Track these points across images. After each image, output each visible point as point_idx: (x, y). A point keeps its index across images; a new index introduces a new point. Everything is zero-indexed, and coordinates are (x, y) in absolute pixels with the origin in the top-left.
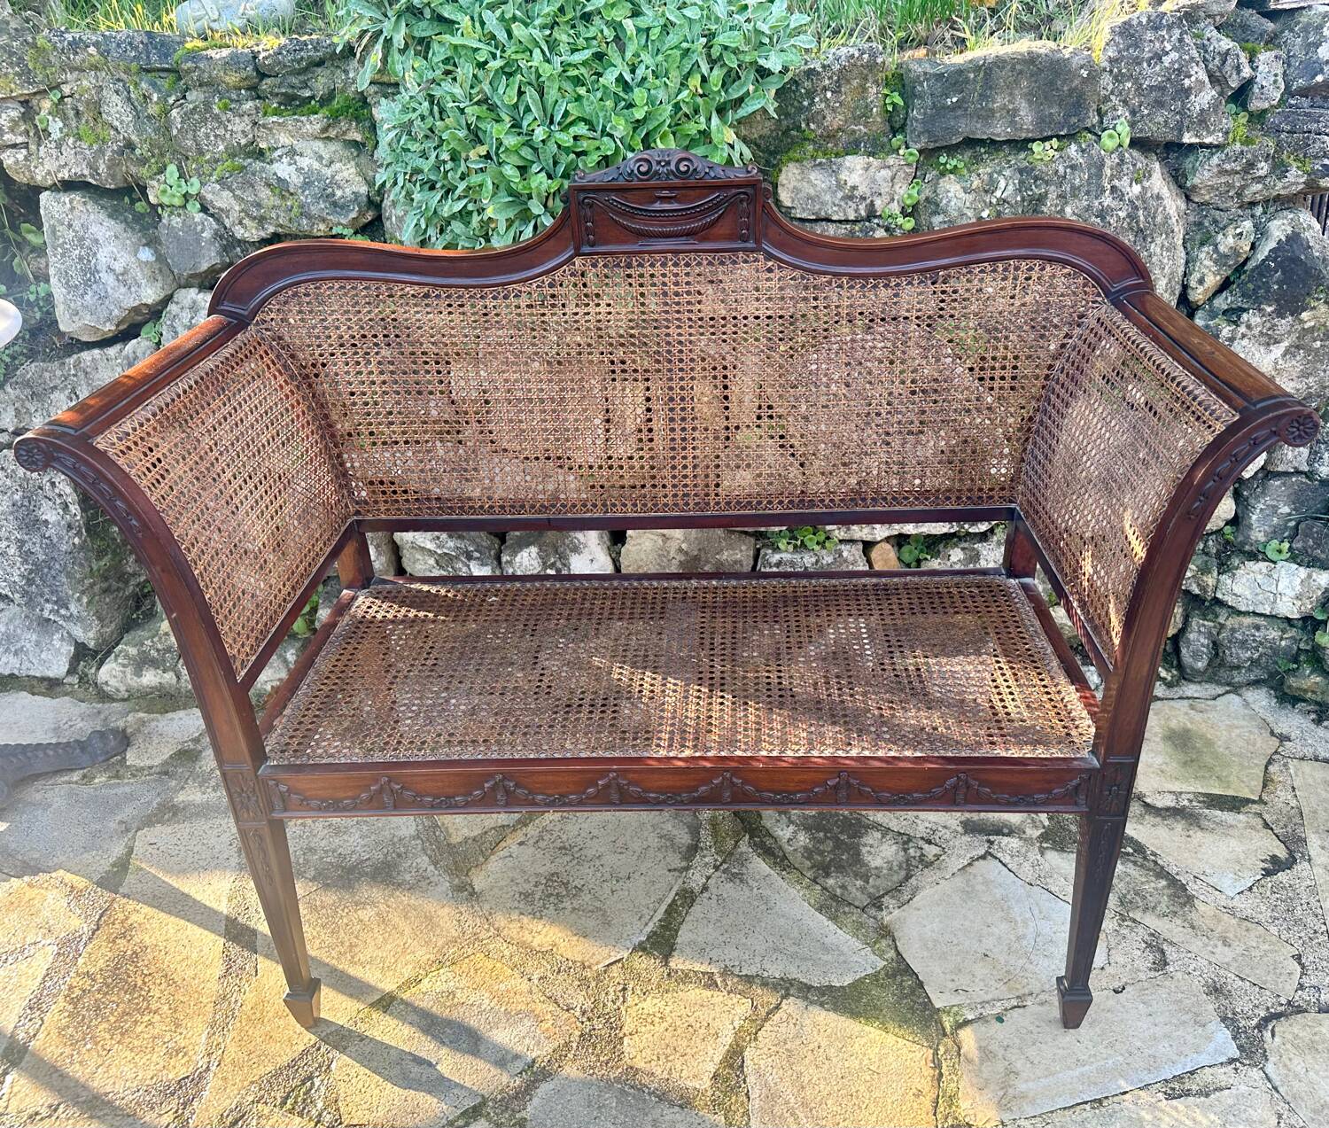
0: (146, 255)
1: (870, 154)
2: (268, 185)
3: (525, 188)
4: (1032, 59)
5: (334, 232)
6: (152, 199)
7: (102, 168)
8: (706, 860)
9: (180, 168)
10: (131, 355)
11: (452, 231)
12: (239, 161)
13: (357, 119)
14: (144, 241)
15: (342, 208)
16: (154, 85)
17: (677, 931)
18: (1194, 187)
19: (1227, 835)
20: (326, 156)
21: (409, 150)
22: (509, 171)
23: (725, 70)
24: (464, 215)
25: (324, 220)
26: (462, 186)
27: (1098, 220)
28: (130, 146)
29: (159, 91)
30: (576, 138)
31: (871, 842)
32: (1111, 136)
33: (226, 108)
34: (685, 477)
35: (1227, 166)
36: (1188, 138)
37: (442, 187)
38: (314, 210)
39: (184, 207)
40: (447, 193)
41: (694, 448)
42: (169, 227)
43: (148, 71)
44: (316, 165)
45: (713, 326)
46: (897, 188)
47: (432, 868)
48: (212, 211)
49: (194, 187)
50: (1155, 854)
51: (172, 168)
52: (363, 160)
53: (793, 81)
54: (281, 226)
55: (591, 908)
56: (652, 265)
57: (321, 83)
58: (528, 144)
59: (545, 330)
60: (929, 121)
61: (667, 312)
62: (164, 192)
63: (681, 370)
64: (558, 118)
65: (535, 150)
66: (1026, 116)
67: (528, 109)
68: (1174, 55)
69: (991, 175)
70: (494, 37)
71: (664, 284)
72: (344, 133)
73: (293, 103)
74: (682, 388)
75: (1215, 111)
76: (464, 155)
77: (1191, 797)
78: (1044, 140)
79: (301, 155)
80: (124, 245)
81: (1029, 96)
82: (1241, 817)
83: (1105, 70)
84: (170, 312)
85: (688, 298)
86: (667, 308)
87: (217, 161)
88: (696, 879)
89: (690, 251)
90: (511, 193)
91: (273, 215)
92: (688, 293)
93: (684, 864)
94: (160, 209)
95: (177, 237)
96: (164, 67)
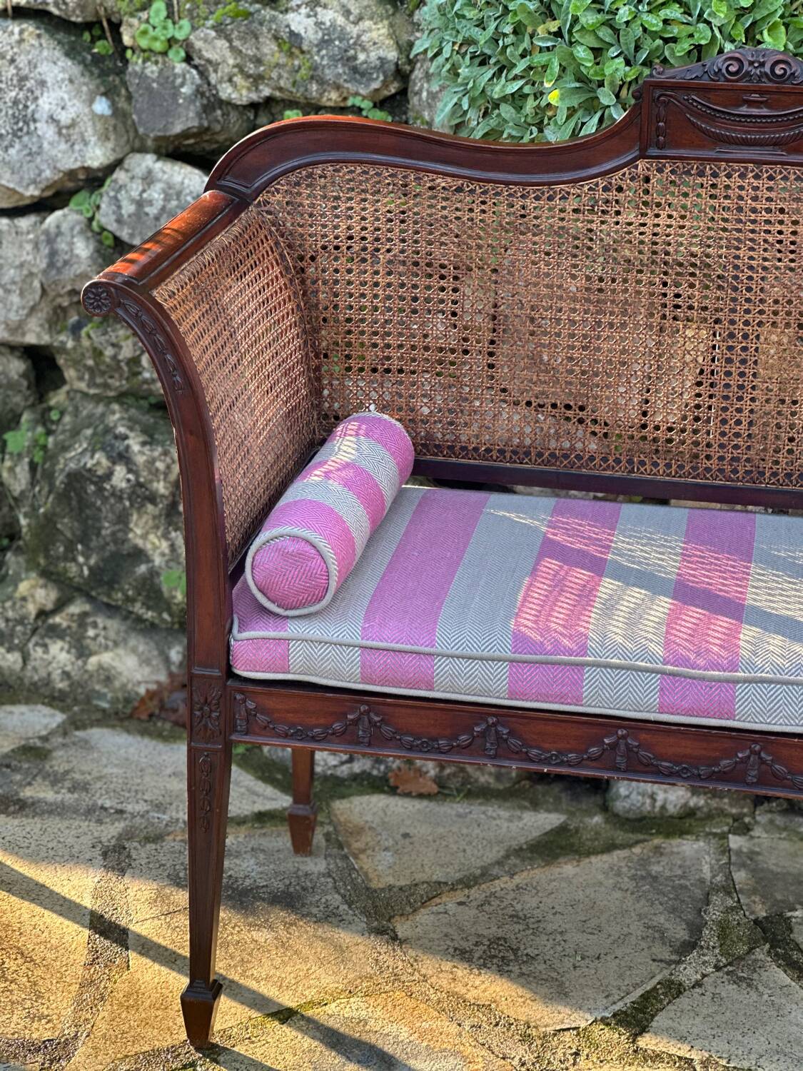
0: (102, 106)
2: (276, 38)
3: (596, 73)
5: (349, 103)
6: (127, 40)
8: (706, 958)
9: (169, 6)
10: (53, 230)
11: (499, 115)
12: (244, 5)
14: (102, 89)
15: (363, 74)
17: (653, 1016)
20: (355, 11)
21: (464, 17)
22: (581, 53)
24: (517, 99)
25: (338, 87)
26: (521, 66)
30: (666, 22)
34: (737, 435)
37: (495, 64)
38: (329, 74)
39: (165, 54)
40: (501, 70)
41: (753, 400)
42: (142, 76)
44: (341, 20)
45: (792, 252)
47: (346, 907)
48: (197, 61)
49: (183, 30)
51: (159, 5)
52: (399, 19)
54: (280, 89)
55: (545, 977)
56: (729, 176)
58: (609, 24)
59: (591, 240)
61: (739, 231)
62: (145, 33)
63: (748, 300)
65: (616, 31)
71: (740, 198)
74: (746, 323)
76: (530, 30)
79: (325, 6)
80: (79, 91)
84: (115, 181)
85: (767, 216)
86: (739, 226)
87: (217, 3)
88: (688, 972)
89: (776, 163)
90: (580, 78)
91: (274, 75)
92: (769, 211)
93: (674, 957)
94: (129, 53)
95: (149, 89)
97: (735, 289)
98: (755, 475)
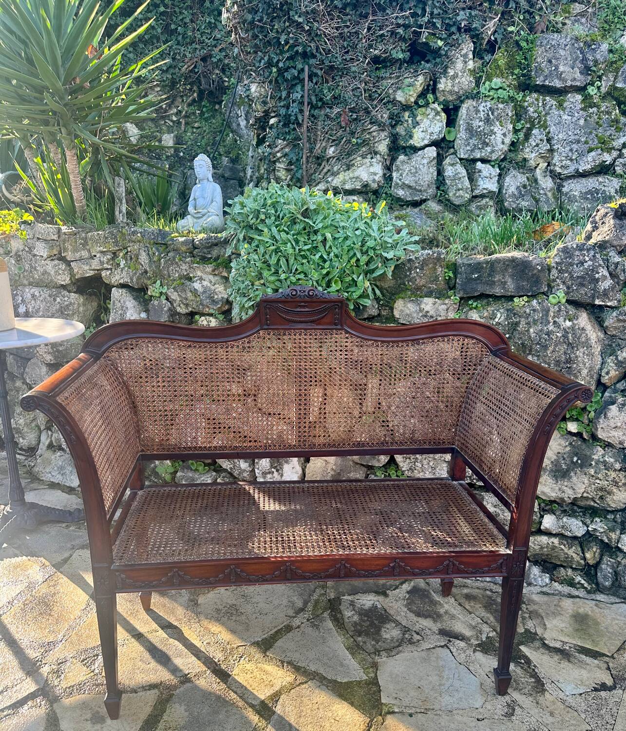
0: (144, 315)
1: (436, 298)
2: (191, 291)
4: (513, 260)
5: (210, 312)
6: (150, 294)
7: (135, 280)
8: (305, 615)
9: (161, 282)
12: (183, 281)
13: (226, 268)
14: (144, 309)
15: (216, 302)
16: (157, 249)
18: (607, 327)
19: (582, 668)
20: (213, 281)
21: (238, 280)
22: (269, 290)
23: (369, 257)
25: (208, 307)
27: (547, 336)
28: (146, 272)
29: (159, 252)
30: (299, 279)
31: (388, 627)
32: (554, 297)
33: (180, 260)
35: (621, 317)
36: (597, 302)
37: (248, 296)
38: (205, 303)
39: (160, 297)
42: (154, 305)
43: (157, 244)
44: (209, 285)
46: (449, 314)
48: (170, 300)
49: (165, 289)
50: (535, 666)
51: (159, 282)
53: (402, 263)
54: (193, 308)
57: (215, 252)
58: (279, 280)
60: (464, 284)
62: (154, 291)
63: (305, 381)
64: (293, 271)
65: (282, 283)
66: (511, 286)
67: (281, 267)
68: (590, 263)
69: (493, 311)
70: (275, 238)
72: (221, 273)
73: (204, 260)
74: (305, 390)
75: (612, 290)
77: (572, 646)
78: (520, 297)
79: (204, 280)
81: (512, 276)
82: (596, 662)
83: (554, 267)
87: (174, 280)
88: (296, 622)
91: (191, 304)
93: (294, 615)
94: (151, 298)
95: (155, 309)
96: (162, 243)
97: (300, 377)
98: (312, 446)
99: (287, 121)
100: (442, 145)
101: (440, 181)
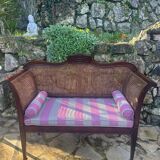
7: (13, 51)
18: (146, 60)
19: (152, 145)
42: (20, 58)
51: (21, 52)
53: (97, 46)
75: (147, 51)
80: (14, 60)
81: (125, 49)
82: (154, 143)
93: (77, 144)
96: (23, 40)
99: (47, 6)
100: (88, 14)
101: (88, 23)
